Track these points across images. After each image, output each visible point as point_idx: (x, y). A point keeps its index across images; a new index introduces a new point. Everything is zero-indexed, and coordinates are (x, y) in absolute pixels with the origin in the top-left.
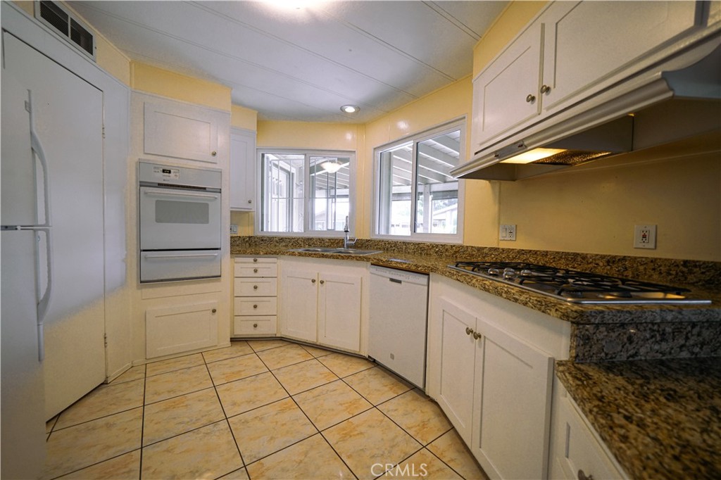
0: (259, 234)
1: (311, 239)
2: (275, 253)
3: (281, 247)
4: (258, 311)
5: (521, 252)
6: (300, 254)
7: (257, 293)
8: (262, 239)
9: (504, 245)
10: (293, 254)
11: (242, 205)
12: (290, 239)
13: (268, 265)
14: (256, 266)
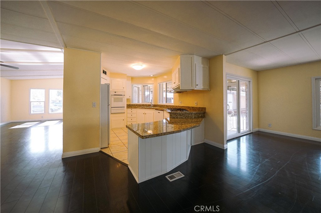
0: (131, 104)
1: (144, 105)
2: (136, 108)
3: (137, 107)
4: (132, 120)
5: (182, 106)
6: (141, 108)
7: (132, 116)
8: (132, 105)
9: (180, 105)
10: (139, 108)
11: (128, 97)
12: (139, 105)
13: (134, 110)
14: (132, 111)
